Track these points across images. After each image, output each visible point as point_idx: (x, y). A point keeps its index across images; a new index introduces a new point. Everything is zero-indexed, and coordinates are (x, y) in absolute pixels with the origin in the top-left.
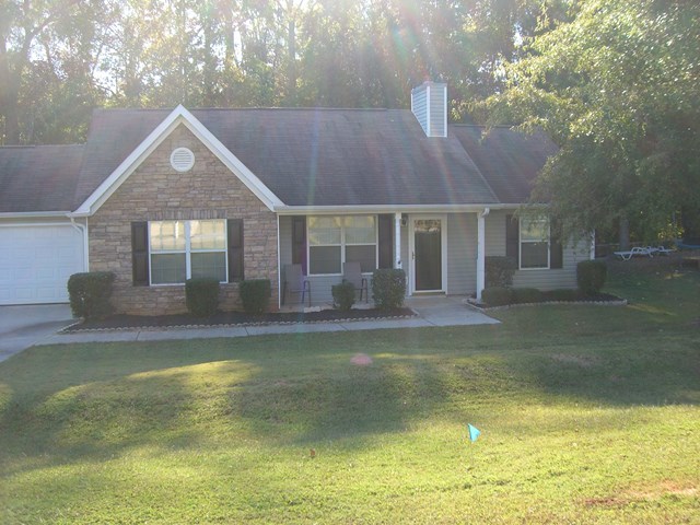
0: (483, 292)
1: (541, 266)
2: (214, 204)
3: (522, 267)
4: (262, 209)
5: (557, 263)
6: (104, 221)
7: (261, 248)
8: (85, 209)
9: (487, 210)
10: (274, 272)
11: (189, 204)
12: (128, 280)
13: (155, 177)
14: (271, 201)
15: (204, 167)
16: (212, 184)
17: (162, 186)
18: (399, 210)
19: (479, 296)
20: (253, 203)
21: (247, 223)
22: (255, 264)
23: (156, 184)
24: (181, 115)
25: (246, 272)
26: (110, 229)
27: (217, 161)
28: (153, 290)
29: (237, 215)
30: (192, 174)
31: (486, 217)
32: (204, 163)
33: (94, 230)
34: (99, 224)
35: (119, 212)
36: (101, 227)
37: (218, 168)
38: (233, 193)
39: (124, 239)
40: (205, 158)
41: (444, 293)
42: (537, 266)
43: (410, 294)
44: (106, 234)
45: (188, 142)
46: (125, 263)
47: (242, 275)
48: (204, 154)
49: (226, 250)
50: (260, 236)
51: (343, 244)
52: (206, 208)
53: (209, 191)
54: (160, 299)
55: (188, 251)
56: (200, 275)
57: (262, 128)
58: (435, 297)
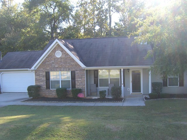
1: (176, 85)
2: (67, 67)
3: (169, 85)
4: (81, 68)
6: (39, 71)
7: (80, 79)
8: (33, 68)
10: (84, 86)
11: (60, 67)
12: (45, 88)
13: (51, 59)
14: (82, 65)
16: (66, 61)
17: (53, 62)
18: (122, 68)
20: (78, 66)
21: (76, 72)
22: (79, 84)
23: (51, 61)
24: (57, 42)
25: (76, 86)
26: (40, 74)
27: (68, 54)
28: (51, 91)
29: (74, 70)
30: (61, 58)
32: (64, 55)
33: (36, 74)
34: (37, 72)
35: (42, 69)
36: (38, 73)
37: (68, 56)
38: (72, 63)
39: (44, 76)
40: (64, 53)
41: (142, 93)
42: (174, 85)
43: (131, 93)
44: (39, 75)
45: (60, 49)
46: (44, 83)
47: (75, 87)
48: (64, 52)
49: (71, 80)
50: (80, 76)
51: (109, 78)
52: (65, 68)
53: (66, 63)
54: (53, 93)
55: (60, 80)
56: (64, 87)
57: (92, 44)
58: (139, 95)
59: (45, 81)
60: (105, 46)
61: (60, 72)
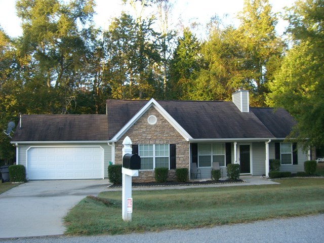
0: (269, 174)
1: (289, 163)
2: (164, 138)
3: (282, 163)
4: (183, 140)
5: (295, 162)
6: (121, 144)
7: (183, 156)
8: (115, 139)
9: (270, 141)
10: (188, 165)
11: (154, 138)
13: (142, 127)
14: (187, 137)
15: (161, 123)
16: (164, 130)
17: (144, 130)
19: (267, 175)
20: (180, 138)
21: (177, 146)
22: (180, 162)
23: (141, 130)
24: (152, 103)
25: (177, 165)
27: (166, 121)
28: (140, 172)
29: (174, 142)
30: (156, 126)
31: (269, 143)
33: (117, 148)
34: (119, 145)
36: (120, 147)
37: (166, 124)
38: (172, 133)
40: (161, 120)
41: (251, 175)
42: (287, 163)
45: (155, 113)
47: (175, 167)
48: (161, 118)
49: (169, 156)
50: (182, 151)
51: (212, 155)
52: (162, 139)
53: (163, 133)
54: (143, 176)
55: (154, 157)
56: (159, 167)
57: (176, 108)
58: (248, 176)
60: (197, 113)
61: (154, 145)
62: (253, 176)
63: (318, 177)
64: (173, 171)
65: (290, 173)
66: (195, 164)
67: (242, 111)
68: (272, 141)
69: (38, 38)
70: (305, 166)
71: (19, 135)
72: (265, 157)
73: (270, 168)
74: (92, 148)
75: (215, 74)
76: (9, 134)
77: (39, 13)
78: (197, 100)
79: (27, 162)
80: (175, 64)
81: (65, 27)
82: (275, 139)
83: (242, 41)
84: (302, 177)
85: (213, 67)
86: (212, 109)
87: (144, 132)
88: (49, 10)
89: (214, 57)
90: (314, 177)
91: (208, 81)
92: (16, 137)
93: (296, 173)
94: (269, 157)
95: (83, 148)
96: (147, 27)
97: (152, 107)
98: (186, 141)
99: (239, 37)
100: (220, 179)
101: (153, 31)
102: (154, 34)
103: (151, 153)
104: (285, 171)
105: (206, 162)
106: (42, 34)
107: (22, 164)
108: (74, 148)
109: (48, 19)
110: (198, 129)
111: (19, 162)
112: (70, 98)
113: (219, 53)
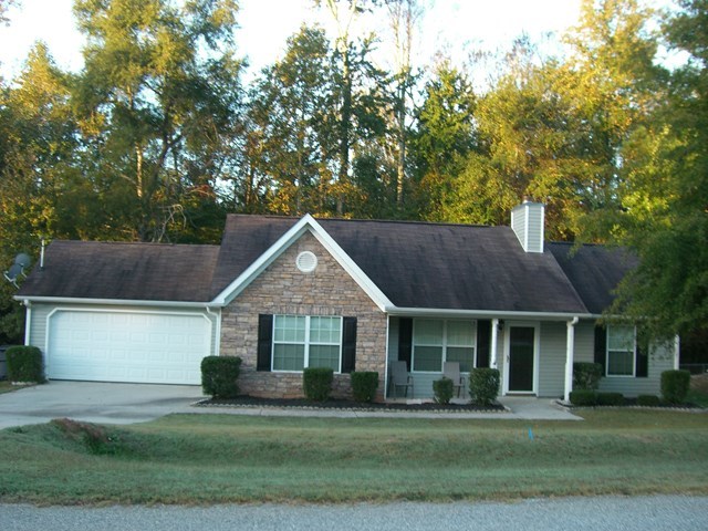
0: (570, 394)
1: (627, 374)
2: (332, 303)
3: (609, 373)
4: (374, 309)
5: (642, 371)
6: (235, 312)
7: (372, 344)
8: (220, 300)
9: (576, 319)
10: (382, 366)
11: (309, 301)
12: (252, 365)
13: (282, 276)
14: (383, 303)
15: (325, 270)
16: (331, 284)
17: (288, 284)
18: (495, 316)
19: (567, 397)
20: (367, 303)
21: (360, 322)
22: (365, 358)
23: (282, 282)
24: (308, 224)
25: (357, 365)
26: (240, 319)
27: (337, 265)
28: (274, 376)
29: (352, 314)
30: (314, 275)
31: (575, 326)
32: (325, 266)
33: (226, 319)
34: (231, 314)
35: (249, 305)
36: (232, 317)
37: (337, 271)
38: (349, 294)
39: (252, 329)
40: (327, 262)
41: (534, 395)
42: (623, 374)
43: (504, 394)
44: (236, 324)
45: (313, 247)
46: (251, 350)
47: (353, 367)
48: (327, 258)
49: (340, 344)
50: (371, 332)
51: (444, 345)
52: (326, 305)
53: (328, 291)
54: (280, 384)
55: (307, 343)
56: (317, 365)
57: (376, 238)
58: (526, 398)
59: (256, 345)
60: (423, 249)
61: (308, 318)
62: (540, 397)
63: (688, 410)
64: (348, 376)
65: (621, 395)
66: (405, 363)
67: (526, 250)
68: (580, 319)
69: (109, 78)
70: (662, 381)
71: (36, 282)
72: (566, 357)
73: (575, 384)
74: (187, 319)
75: (498, 166)
76: (14, 280)
77: (115, 25)
78: (459, 223)
79: (47, 340)
80: (416, 141)
81: (167, 55)
82: (589, 315)
83: (572, 92)
84: (649, 408)
85: (500, 150)
86: (458, 243)
87: (286, 288)
88: (135, 19)
89: (502, 128)
90: (678, 409)
91: (483, 181)
92: (27, 286)
93: (636, 396)
94: (574, 356)
95: (167, 318)
96: (358, 59)
97: (308, 232)
98: (380, 312)
99: (564, 84)
100: (452, 401)
101: (371, 67)
102: (373, 73)
103: (301, 335)
104: (610, 391)
105: (430, 359)
106: (119, 70)
107: (36, 344)
108: (148, 317)
109: (135, 38)
110: (412, 286)
111: (30, 341)
112: (172, 209)
113: (511, 117)
